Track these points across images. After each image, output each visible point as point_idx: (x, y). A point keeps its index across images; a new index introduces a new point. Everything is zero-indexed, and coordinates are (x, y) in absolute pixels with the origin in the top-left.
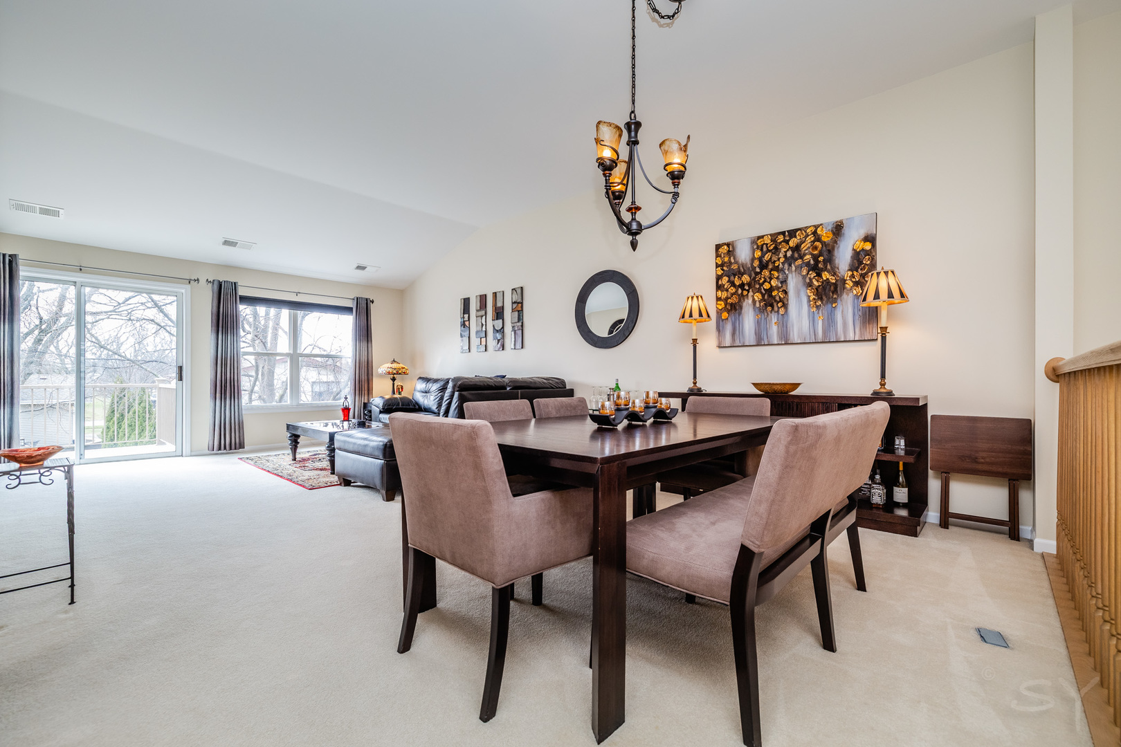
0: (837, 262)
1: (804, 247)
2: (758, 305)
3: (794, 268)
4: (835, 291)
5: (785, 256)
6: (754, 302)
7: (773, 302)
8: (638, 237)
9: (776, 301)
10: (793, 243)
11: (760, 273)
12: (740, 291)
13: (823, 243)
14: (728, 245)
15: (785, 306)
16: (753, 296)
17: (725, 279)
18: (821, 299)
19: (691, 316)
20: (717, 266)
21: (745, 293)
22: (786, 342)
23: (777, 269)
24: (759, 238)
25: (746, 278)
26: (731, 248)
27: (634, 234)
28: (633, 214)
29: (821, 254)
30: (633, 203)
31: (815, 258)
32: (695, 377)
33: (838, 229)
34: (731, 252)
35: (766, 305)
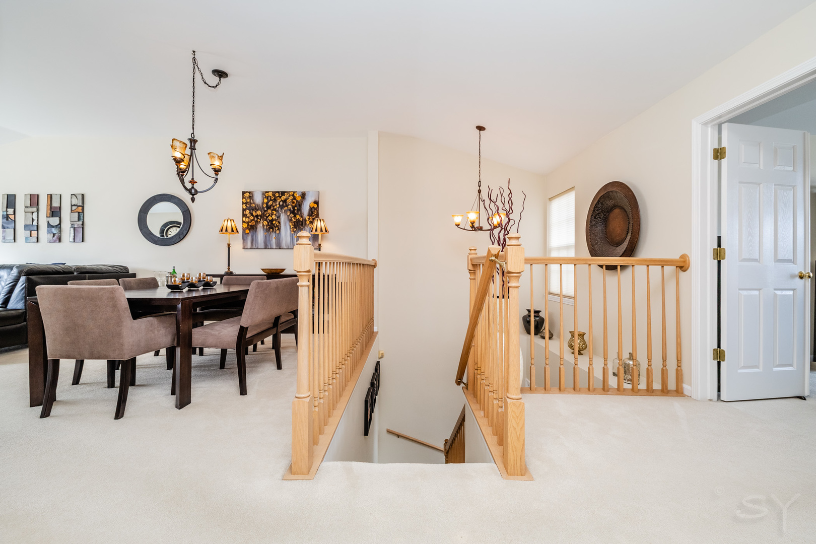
0: (303, 211)
1: (289, 201)
2: (265, 227)
3: (283, 211)
4: (302, 225)
5: (279, 204)
6: (263, 225)
7: (273, 227)
8: (195, 196)
9: (274, 226)
10: (283, 198)
11: (267, 211)
12: (256, 219)
13: (297, 201)
14: (250, 193)
15: (279, 229)
16: (263, 223)
17: (247, 212)
18: (296, 228)
19: (226, 230)
20: (243, 203)
21: (259, 220)
22: (279, 247)
23: (275, 210)
24: (266, 192)
25: (259, 213)
26: (251, 196)
27: (193, 195)
28: (193, 185)
29: (295, 206)
30: (193, 179)
31: (293, 207)
32: (229, 265)
33: (303, 195)
34: (251, 197)
35: (270, 228)
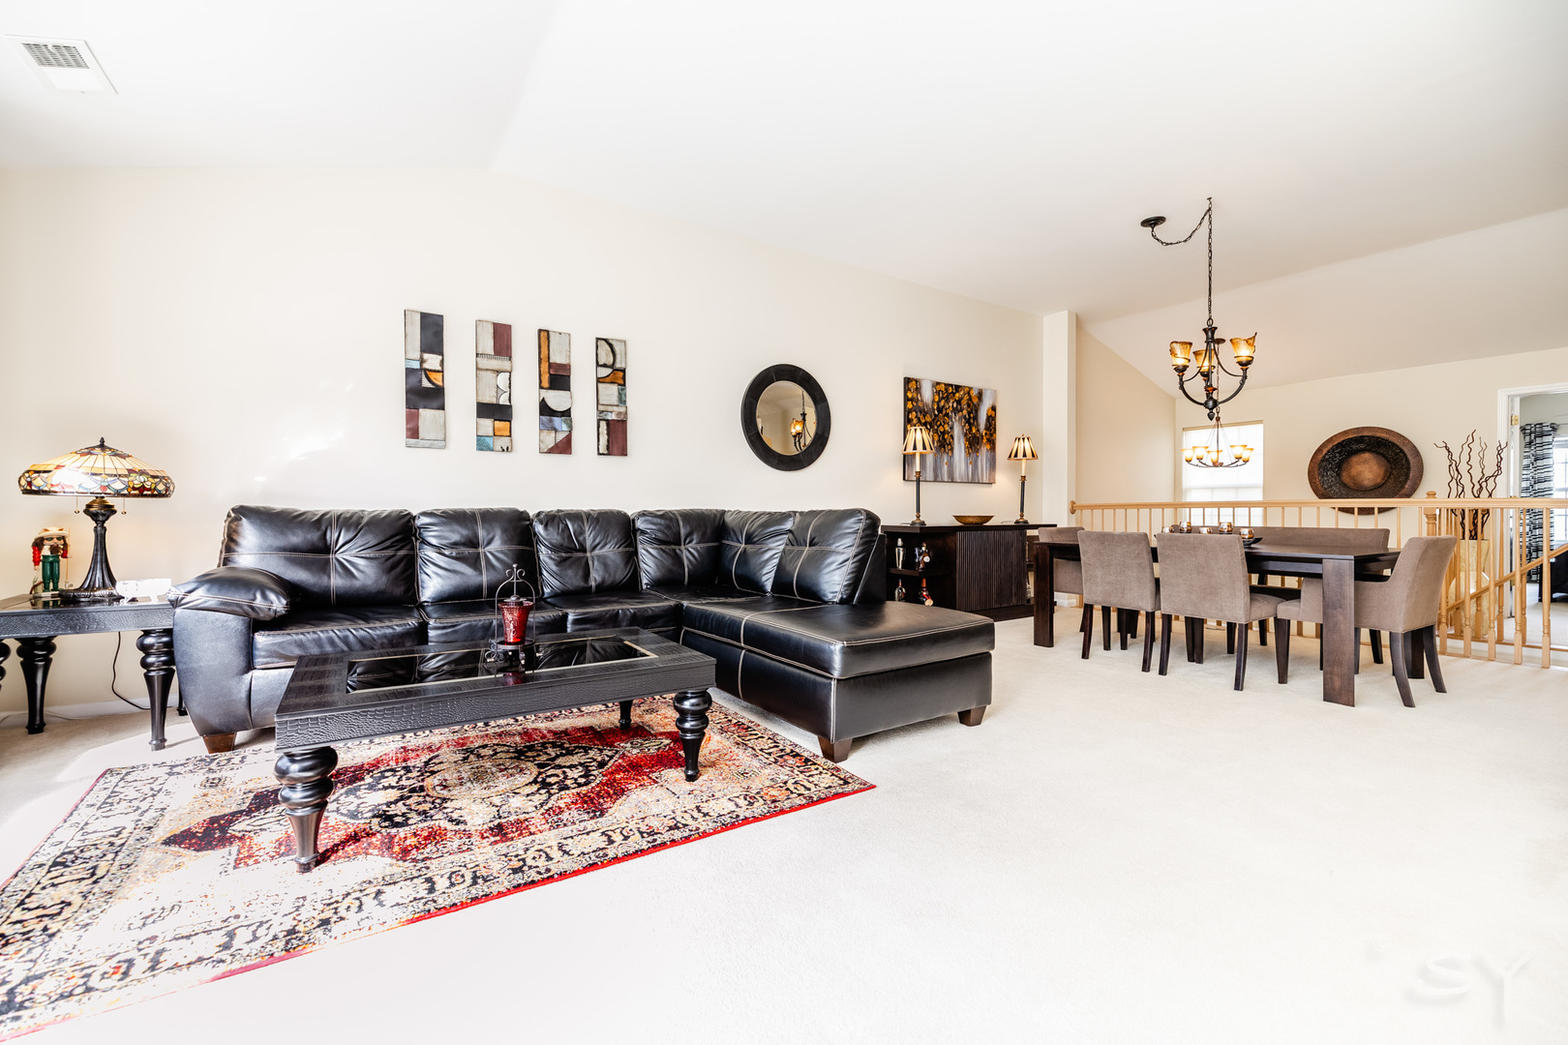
0: (979, 420)
1: (964, 402)
2: (936, 444)
3: (958, 418)
4: (978, 444)
5: (953, 406)
6: (933, 441)
7: (943, 444)
9: (947, 444)
10: (957, 396)
11: (938, 415)
13: (973, 403)
14: (916, 381)
15: (952, 449)
16: (933, 436)
17: (914, 414)
18: (973, 448)
20: (907, 399)
22: (952, 480)
23: (947, 415)
24: (937, 383)
25: (928, 419)
26: (918, 386)
28: (1211, 392)
32: (918, 510)
33: (980, 395)
34: (918, 390)
35: (940, 446)
